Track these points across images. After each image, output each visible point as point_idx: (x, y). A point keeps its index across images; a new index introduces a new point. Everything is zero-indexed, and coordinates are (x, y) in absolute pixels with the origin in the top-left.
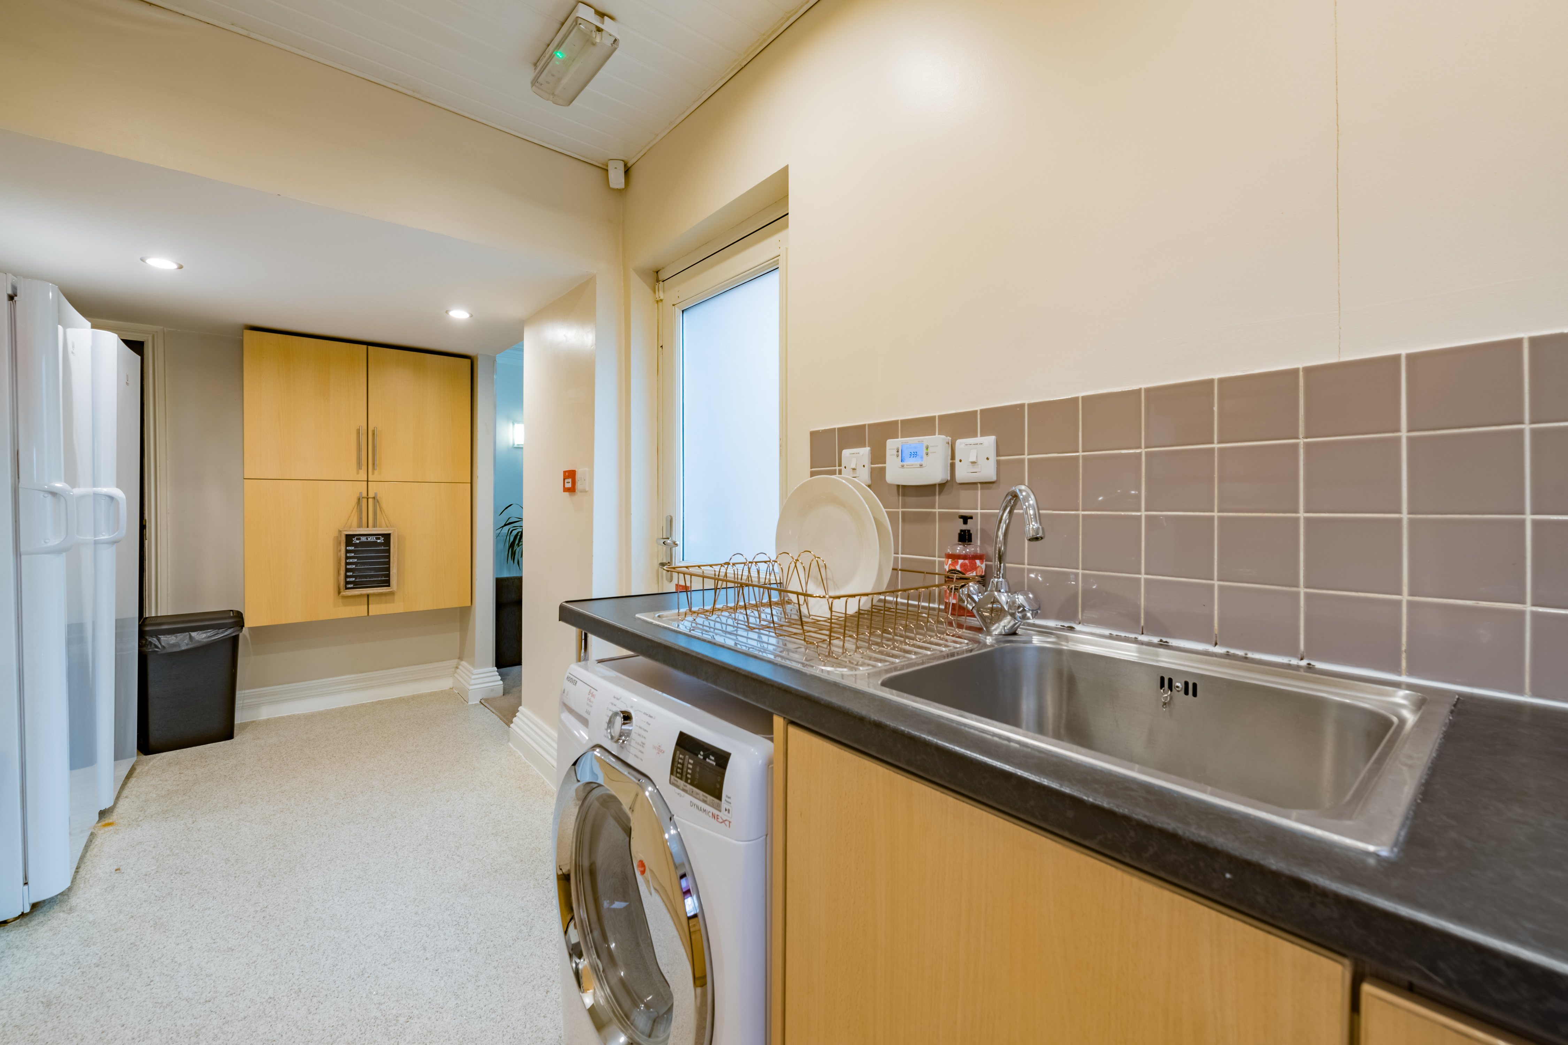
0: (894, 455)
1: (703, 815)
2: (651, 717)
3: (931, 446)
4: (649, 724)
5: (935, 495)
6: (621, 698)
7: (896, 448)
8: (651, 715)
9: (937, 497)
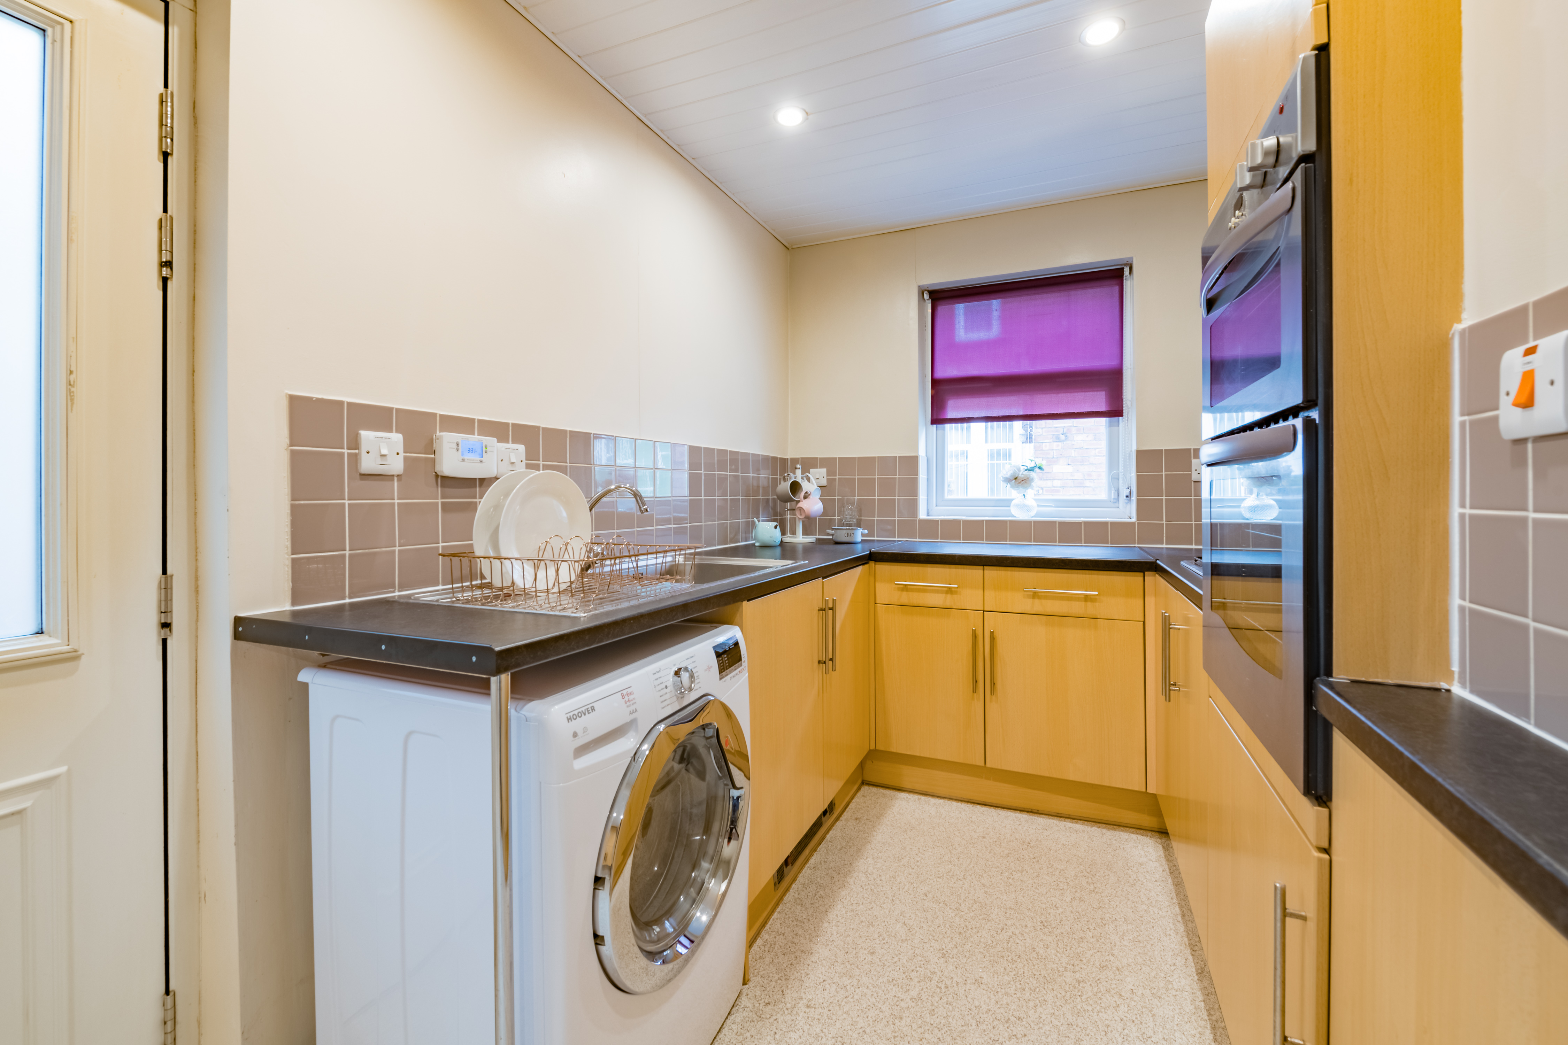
0: (454, 448)
1: (737, 677)
2: (692, 657)
3: (489, 446)
4: (695, 662)
5: (476, 487)
6: (660, 669)
7: (456, 442)
8: (691, 656)
9: (478, 489)
